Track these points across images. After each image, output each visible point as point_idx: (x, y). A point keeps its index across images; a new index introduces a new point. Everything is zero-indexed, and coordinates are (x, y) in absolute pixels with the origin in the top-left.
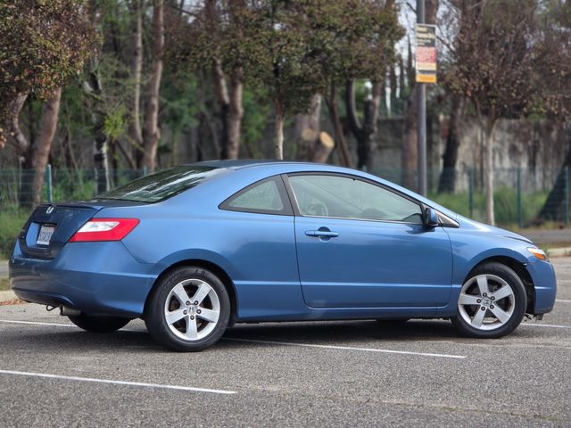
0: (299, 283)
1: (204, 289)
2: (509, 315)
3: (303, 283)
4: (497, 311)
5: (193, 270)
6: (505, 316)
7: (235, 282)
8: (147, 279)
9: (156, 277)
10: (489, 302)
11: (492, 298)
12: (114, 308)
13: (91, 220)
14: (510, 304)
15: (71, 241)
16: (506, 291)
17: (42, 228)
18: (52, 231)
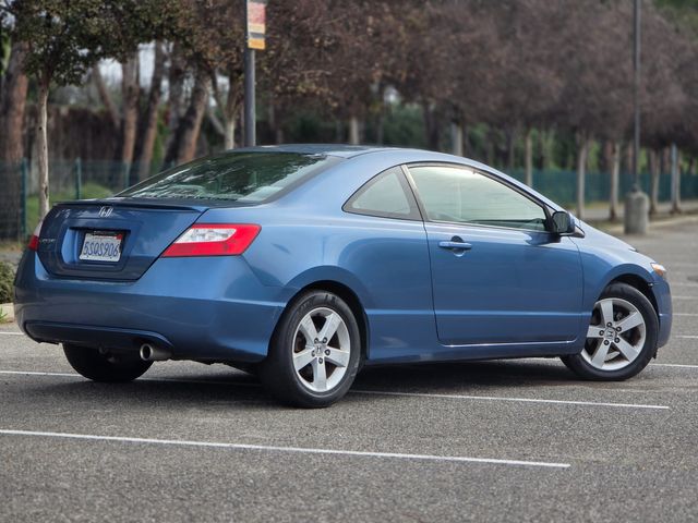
0: (432, 313)
1: (333, 321)
2: (638, 349)
3: (437, 312)
4: (623, 345)
5: (323, 295)
6: (633, 352)
7: (368, 312)
8: (273, 308)
9: (284, 305)
10: (614, 334)
11: (617, 330)
12: (232, 349)
13: (193, 225)
14: (639, 337)
15: (165, 254)
16: (635, 319)
17: (89, 238)
18: (115, 241)
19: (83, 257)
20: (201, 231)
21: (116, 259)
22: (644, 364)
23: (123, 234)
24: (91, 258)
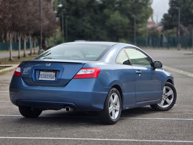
2: (172, 101)
3: (136, 93)
4: (168, 100)
5: (114, 89)
6: (170, 102)
7: (123, 94)
8: (105, 94)
9: (107, 93)
11: (166, 96)
13: (82, 68)
14: (172, 98)
15: (74, 78)
16: (171, 92)
17: (41, 73)
18: (53, 74)
19: (40, 79)
20: (84, 70)
21: (54, 79)
22: (173, 105)
23: (55, 71)
24: (43, 79)
